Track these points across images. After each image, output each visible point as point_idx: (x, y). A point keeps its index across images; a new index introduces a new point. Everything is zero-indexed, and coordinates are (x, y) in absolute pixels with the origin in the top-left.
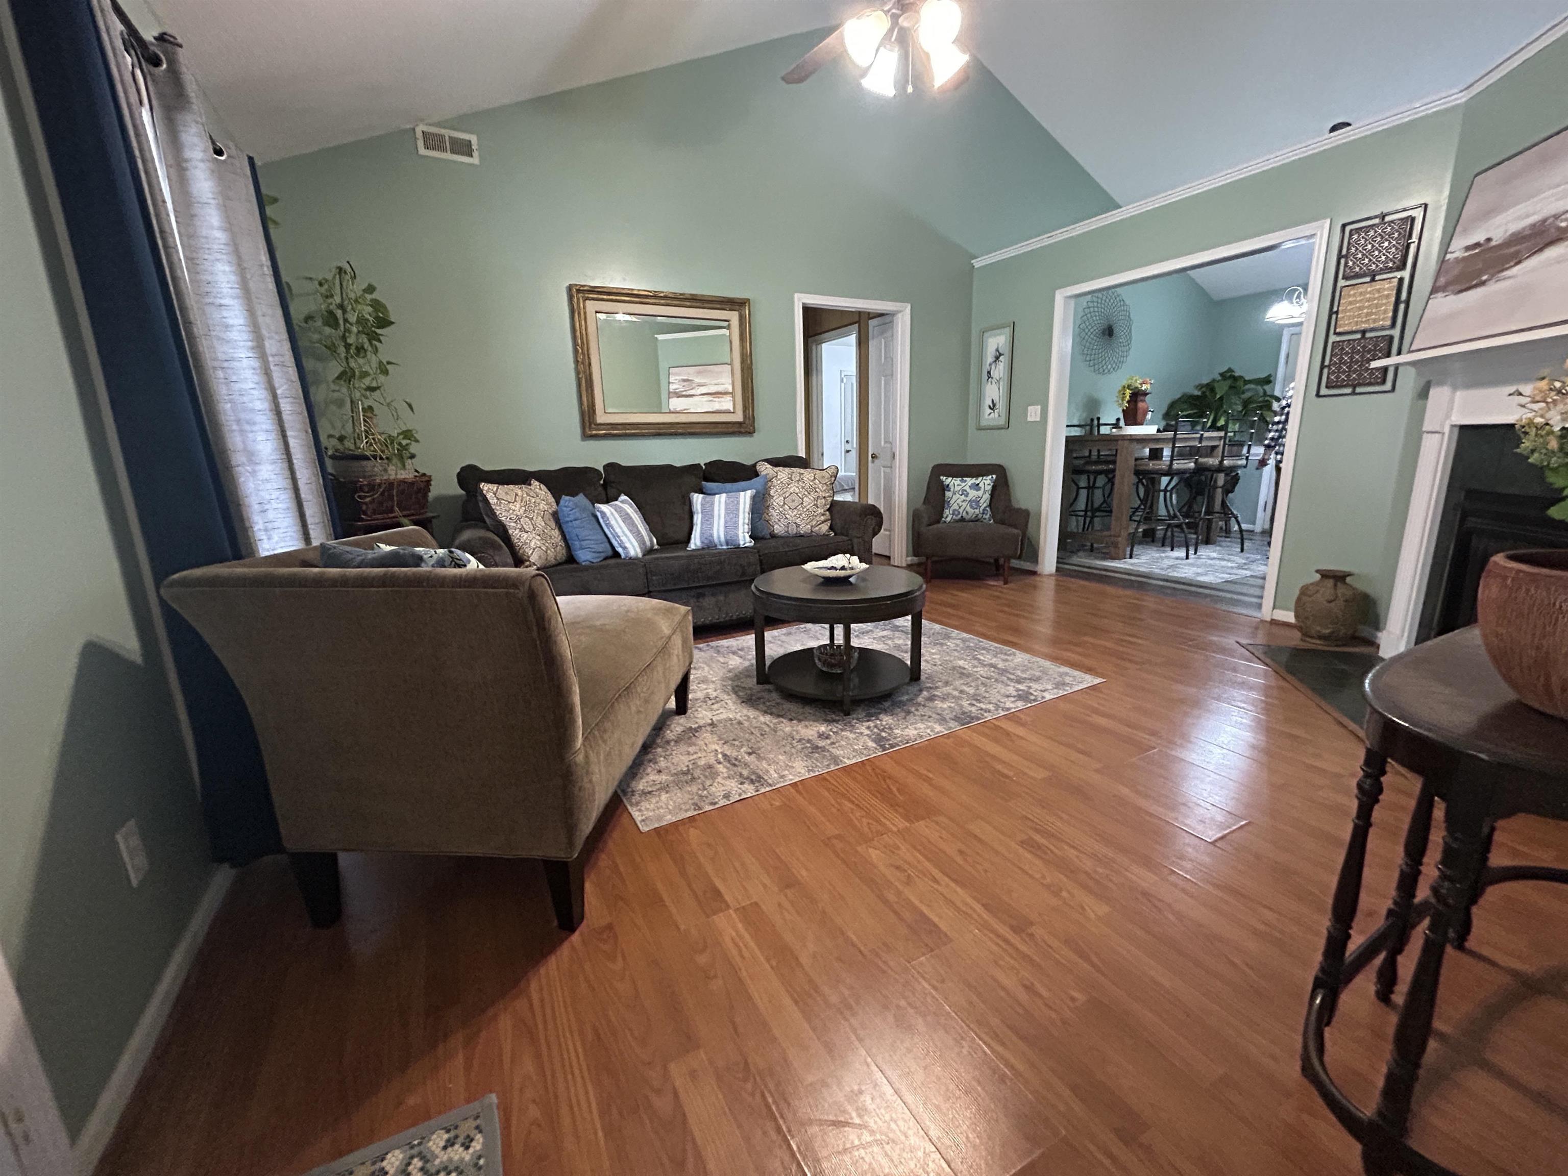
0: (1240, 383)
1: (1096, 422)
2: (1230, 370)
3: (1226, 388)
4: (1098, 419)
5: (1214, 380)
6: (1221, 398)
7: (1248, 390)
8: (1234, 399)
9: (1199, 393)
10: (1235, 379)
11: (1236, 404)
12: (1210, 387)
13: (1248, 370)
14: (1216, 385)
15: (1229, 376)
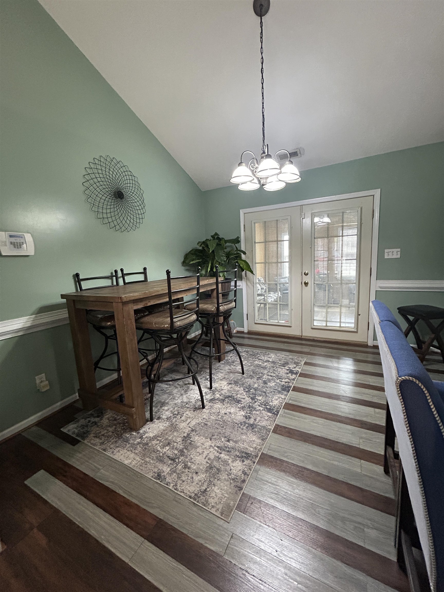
0: (222, 242)
1: (120, 274)
2: (216, 234)
3: (215, 245)
4: (122, 270)
5: (207, 240)
6: (213, 251)
7: (228, 246)
8: (221, 253)
9: (201, 248)
10: (219, 239)
11: (223, 256)
12: (205, 243)
13: (225, 234)
14: (208, 242)
15: (216, 237)
